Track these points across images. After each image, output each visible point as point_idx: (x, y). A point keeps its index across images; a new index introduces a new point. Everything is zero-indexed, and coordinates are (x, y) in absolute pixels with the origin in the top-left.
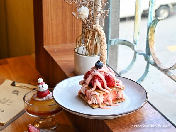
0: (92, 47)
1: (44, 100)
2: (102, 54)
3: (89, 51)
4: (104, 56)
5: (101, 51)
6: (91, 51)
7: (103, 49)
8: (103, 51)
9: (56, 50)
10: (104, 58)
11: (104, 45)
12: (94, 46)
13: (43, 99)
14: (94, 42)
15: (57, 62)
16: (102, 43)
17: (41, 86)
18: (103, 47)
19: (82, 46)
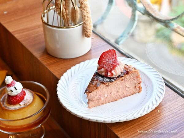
0: (67, 11)
1: (23, 106)
2: (84, 23)
3: (64, 19)
4: (88, 24)
5: (82, 17)
6: (68, 18)
7: (85, 15)
8: (86, 18)
9: (5, 13)
10: (88, 28)
11: (86, 9)
12: (70, 11)
13: (21, 105)
14: (70, 3)
15: (13, 33)
16: (83, 6)
17: (12, 88)
18: (86, 13)
19: (52, 9)
